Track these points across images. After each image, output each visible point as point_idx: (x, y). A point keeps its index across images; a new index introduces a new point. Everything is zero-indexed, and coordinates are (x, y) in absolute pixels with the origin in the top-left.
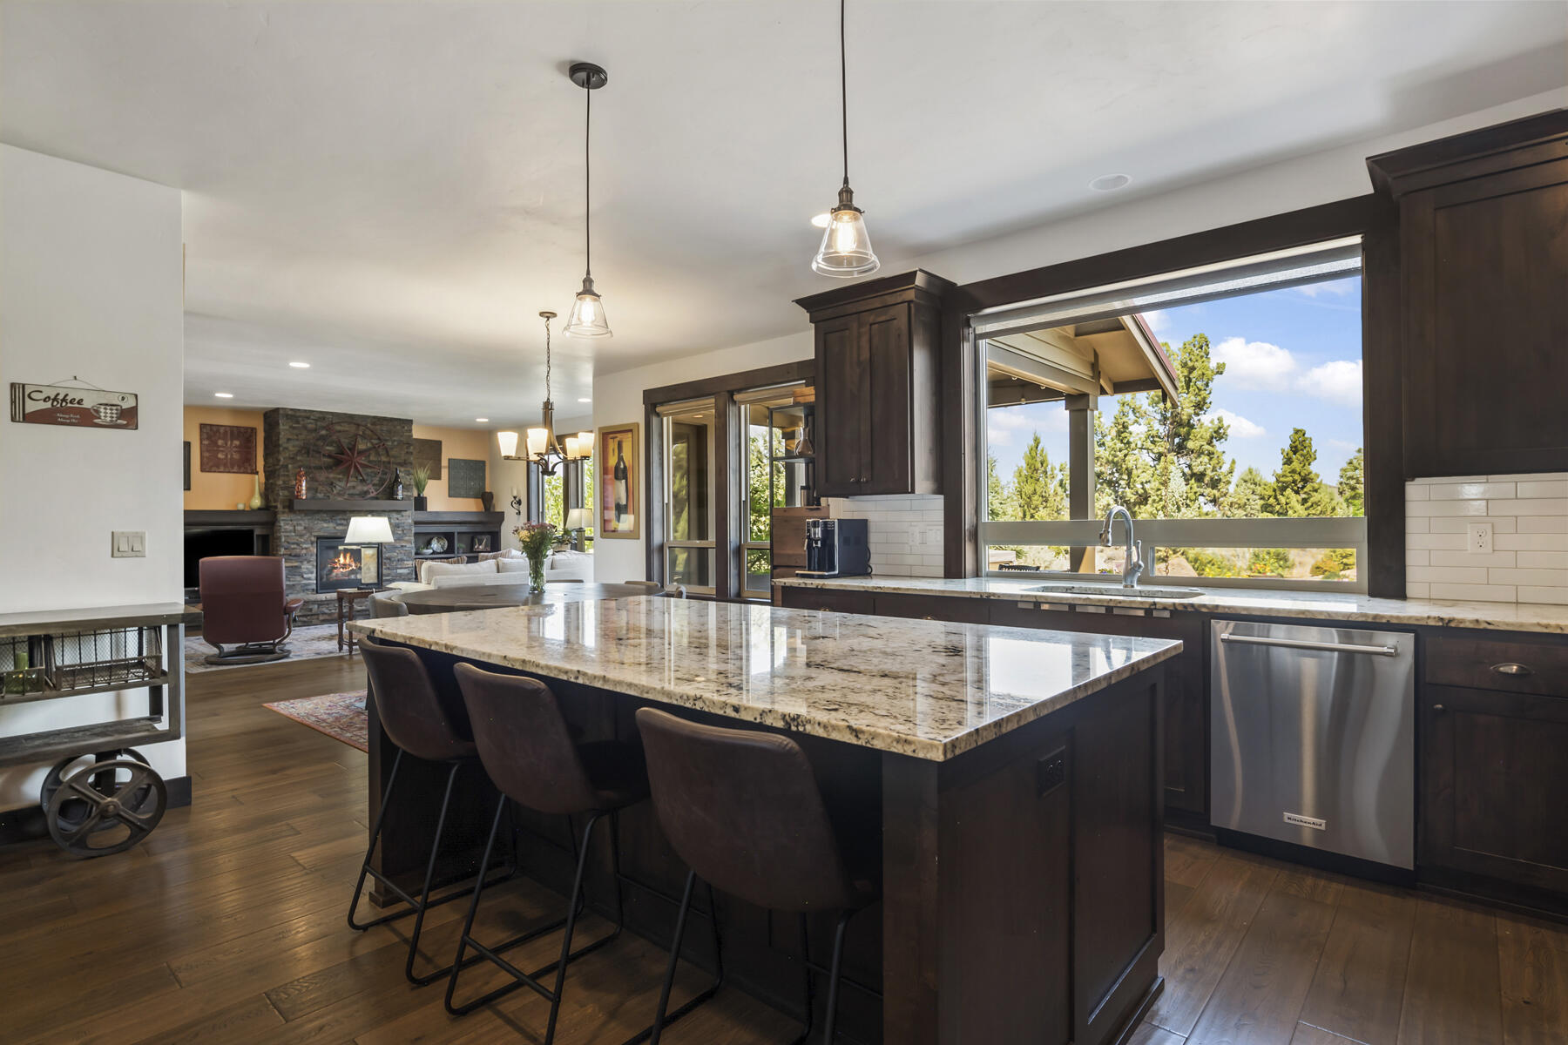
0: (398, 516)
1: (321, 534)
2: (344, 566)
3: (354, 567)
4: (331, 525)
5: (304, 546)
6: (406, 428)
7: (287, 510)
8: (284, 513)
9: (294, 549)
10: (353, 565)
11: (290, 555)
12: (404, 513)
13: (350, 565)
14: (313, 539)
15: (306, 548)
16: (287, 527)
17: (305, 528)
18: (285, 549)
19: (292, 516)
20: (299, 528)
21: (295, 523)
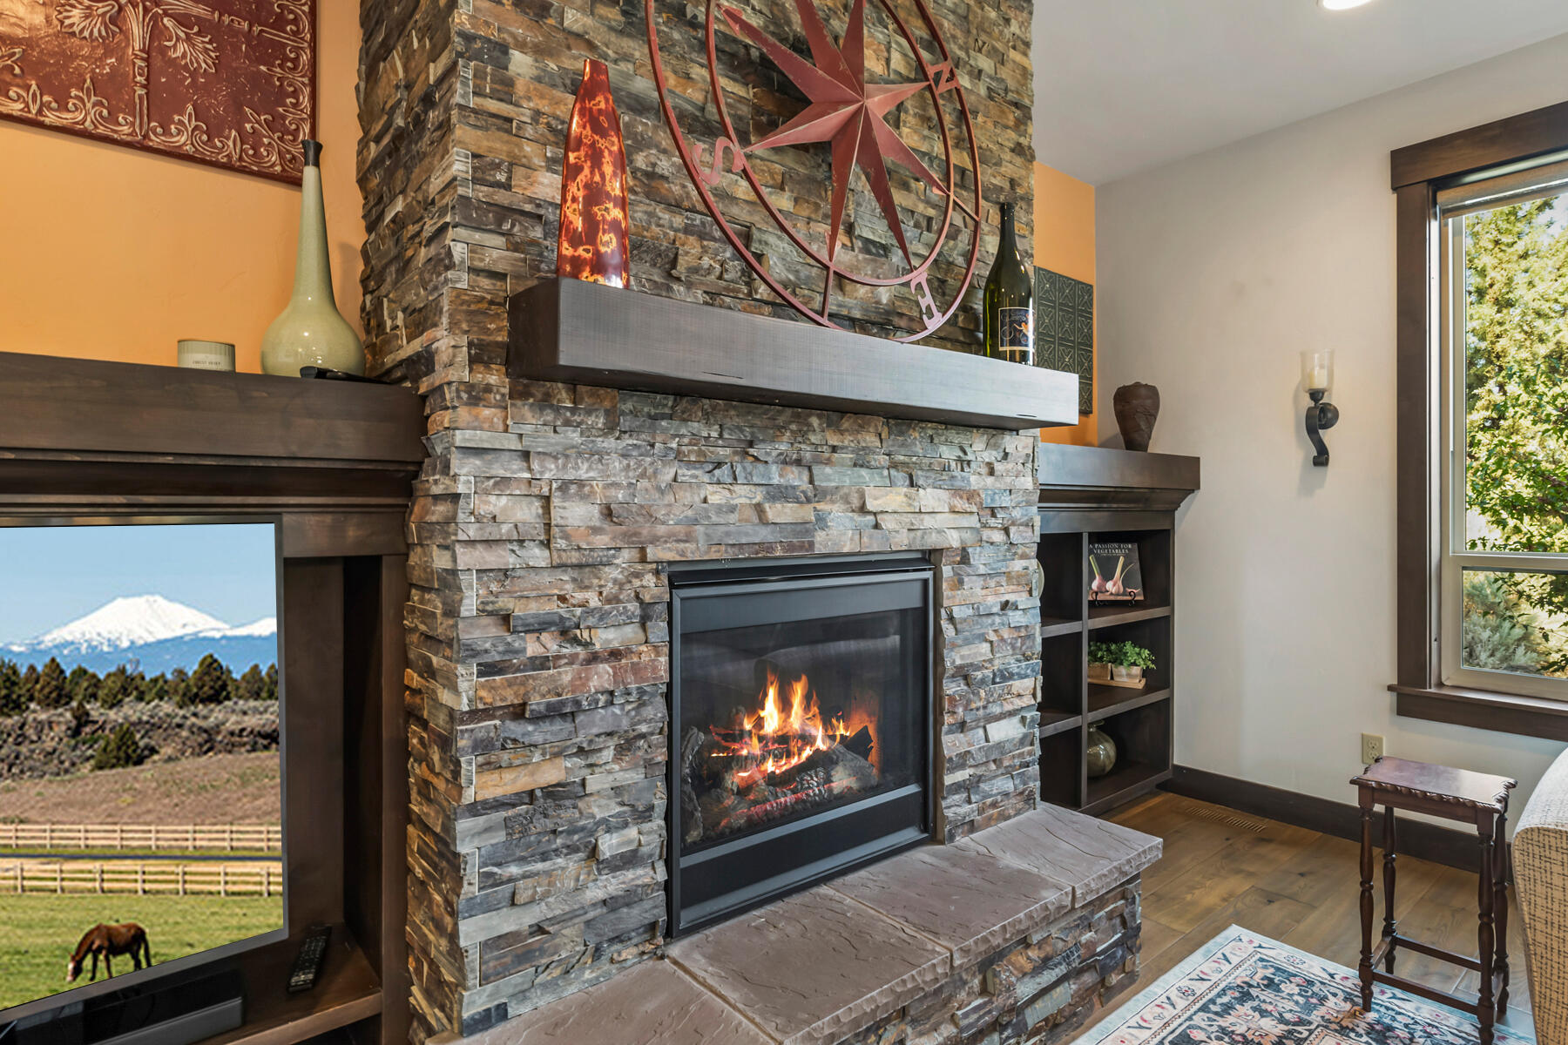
0: (990, 456)
1: (696, 551)
2: (783, 743)
3: (821, 744)
4: (744, 495)
5: (605, 638)
6: (1014, 27)
7: (495, 378)
8: (476, 395)
9: (542, 663)
10: (818, 732)
11: (518, 712)
12: (1010, 442)
13: (806, 739)
14: (653, 587)
15: (615, 654)
16: (497, 504)
17: (608, 513)
18: (488, 670)
19: (531, 423)
20: (575, 514)
21: (550, 471)
